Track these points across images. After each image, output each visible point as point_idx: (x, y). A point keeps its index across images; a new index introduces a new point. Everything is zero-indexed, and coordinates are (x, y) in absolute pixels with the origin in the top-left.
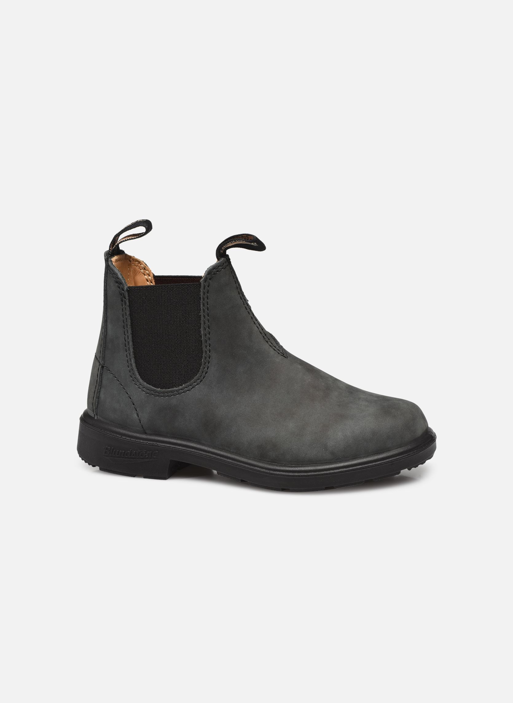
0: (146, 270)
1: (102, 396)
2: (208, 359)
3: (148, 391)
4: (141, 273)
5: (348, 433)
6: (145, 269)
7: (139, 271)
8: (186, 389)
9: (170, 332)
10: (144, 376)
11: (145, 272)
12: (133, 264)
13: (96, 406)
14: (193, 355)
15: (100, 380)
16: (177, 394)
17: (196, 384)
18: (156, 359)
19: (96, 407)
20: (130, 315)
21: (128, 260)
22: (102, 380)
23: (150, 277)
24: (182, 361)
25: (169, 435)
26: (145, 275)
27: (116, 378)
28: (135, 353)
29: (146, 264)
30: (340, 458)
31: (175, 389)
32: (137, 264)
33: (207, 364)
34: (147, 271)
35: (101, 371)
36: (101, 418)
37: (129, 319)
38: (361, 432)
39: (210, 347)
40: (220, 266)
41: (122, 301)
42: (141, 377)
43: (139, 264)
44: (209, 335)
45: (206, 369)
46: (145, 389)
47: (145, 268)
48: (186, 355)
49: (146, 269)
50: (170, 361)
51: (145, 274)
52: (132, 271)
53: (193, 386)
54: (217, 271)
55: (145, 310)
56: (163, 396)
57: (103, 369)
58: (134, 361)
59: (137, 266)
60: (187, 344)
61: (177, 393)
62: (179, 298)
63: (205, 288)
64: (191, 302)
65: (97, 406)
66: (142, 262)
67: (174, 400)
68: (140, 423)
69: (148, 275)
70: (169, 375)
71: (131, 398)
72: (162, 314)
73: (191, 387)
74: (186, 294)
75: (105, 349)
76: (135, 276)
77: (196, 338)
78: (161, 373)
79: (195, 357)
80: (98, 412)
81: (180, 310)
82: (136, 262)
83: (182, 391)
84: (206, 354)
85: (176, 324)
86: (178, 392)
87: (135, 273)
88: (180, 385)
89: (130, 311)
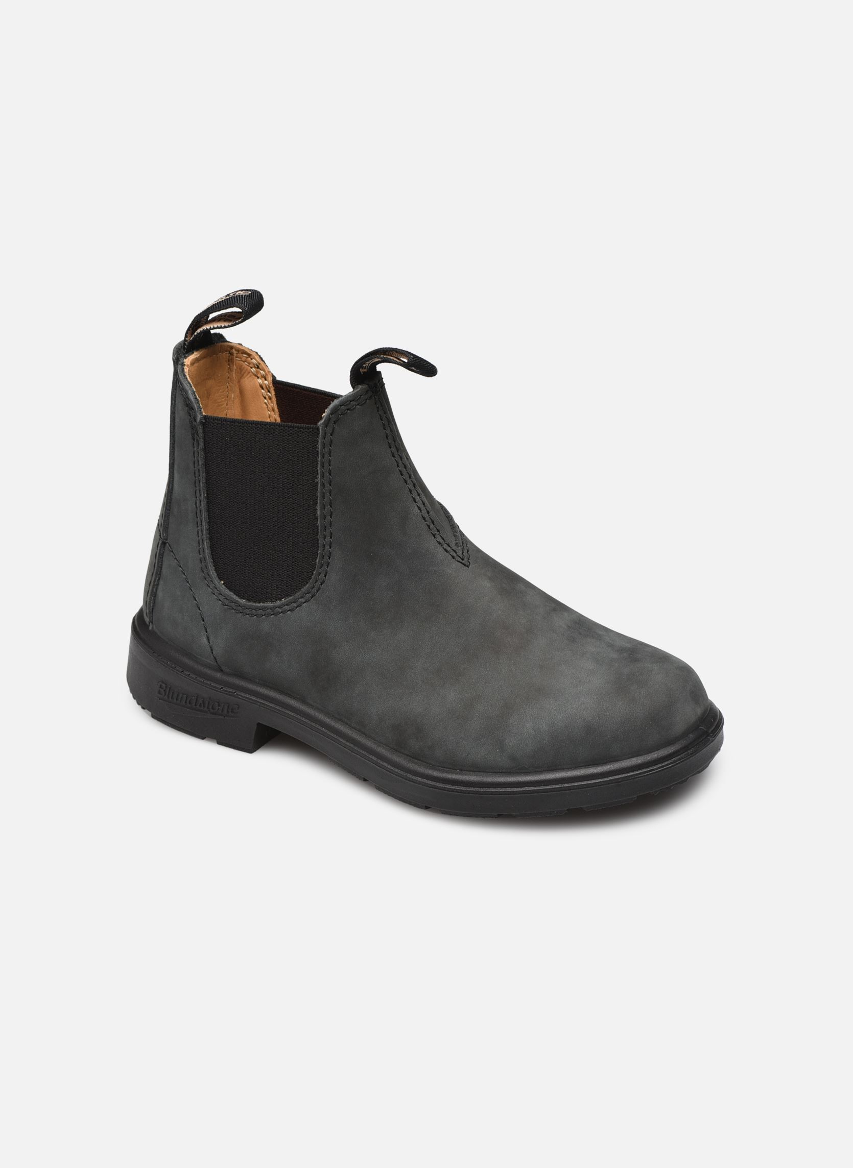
0: (260, 370)
1: (160, 594)
2: (326, 559)
3: (227, 602)
4: (251, 373)
5: (544, 725)
6: (258, 367)
7: (248, 370)
8: (286, 607)
9: (267, 505)
10: (224, 574)
11: (259, 372)
12: (236, 357)
13: (151, 608)
14: (304, 548)
15: (160, 566)
16: (272, 615)
17: (304, 601)
18: (243, 547)
19: (151, 610)
20: (206, 465)
21: (228, 352)
22: (162, 565)
23: (266, 382)
24: (284, 558)
25: (257, 680)
26: (258, 378)
27: (181, 569)
28: (210, 531)
29: (261, 359)
30: (526, 767)
31: (269, 604)
32: (245, 358)
33: (325, 567)
34: (262, 372)
35: (162, 549)
36: (156, 630)
37: (203, 472)
38: (566, 726)
39: (331, 538)
40: (354, 401)
41: (194, 439)
42: (217, 574)
43: (249, 359)
44: (331, 517)
45: (322, 575)
46: (221, 597)
47: (260, 365)
48: (291, 548)
49: (260, 367)
50: (263, 555)
51: (259, 375)
52: (234, 371)
53: (298, 603)
54: (348, 409)
55: (228, 460)
56: (248, 614)
57: (164, 547)
58: (209, 546)
59: (244, 362)
60: (293, 528)
61: (272, 613)
62: (283, 449)
63: (327, 437)
64: (303, 457)
65: (153, 609)
66: (254, 354)
67: (266, 625)
68: (212, 653)
69: (264, 379)
70: (262, 579)
71: (201, 609)
72: (255, 472)
73: (295, 605)
74: (295, 442)
75: (169, 513)
76: (240, 378)
77: (308, 519)
78: (249, 573)
79: (306, 552)
80: (154, 619)
81: (283, 469)
82: (245, 355)
83: (280, 611)
84: (324, 550)
85: (276, 493)
86: (273, 611)
87: (241, 373)
88: (279, 599)
89: (206, 458)
